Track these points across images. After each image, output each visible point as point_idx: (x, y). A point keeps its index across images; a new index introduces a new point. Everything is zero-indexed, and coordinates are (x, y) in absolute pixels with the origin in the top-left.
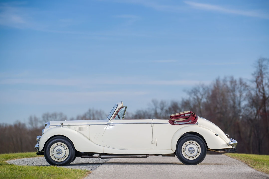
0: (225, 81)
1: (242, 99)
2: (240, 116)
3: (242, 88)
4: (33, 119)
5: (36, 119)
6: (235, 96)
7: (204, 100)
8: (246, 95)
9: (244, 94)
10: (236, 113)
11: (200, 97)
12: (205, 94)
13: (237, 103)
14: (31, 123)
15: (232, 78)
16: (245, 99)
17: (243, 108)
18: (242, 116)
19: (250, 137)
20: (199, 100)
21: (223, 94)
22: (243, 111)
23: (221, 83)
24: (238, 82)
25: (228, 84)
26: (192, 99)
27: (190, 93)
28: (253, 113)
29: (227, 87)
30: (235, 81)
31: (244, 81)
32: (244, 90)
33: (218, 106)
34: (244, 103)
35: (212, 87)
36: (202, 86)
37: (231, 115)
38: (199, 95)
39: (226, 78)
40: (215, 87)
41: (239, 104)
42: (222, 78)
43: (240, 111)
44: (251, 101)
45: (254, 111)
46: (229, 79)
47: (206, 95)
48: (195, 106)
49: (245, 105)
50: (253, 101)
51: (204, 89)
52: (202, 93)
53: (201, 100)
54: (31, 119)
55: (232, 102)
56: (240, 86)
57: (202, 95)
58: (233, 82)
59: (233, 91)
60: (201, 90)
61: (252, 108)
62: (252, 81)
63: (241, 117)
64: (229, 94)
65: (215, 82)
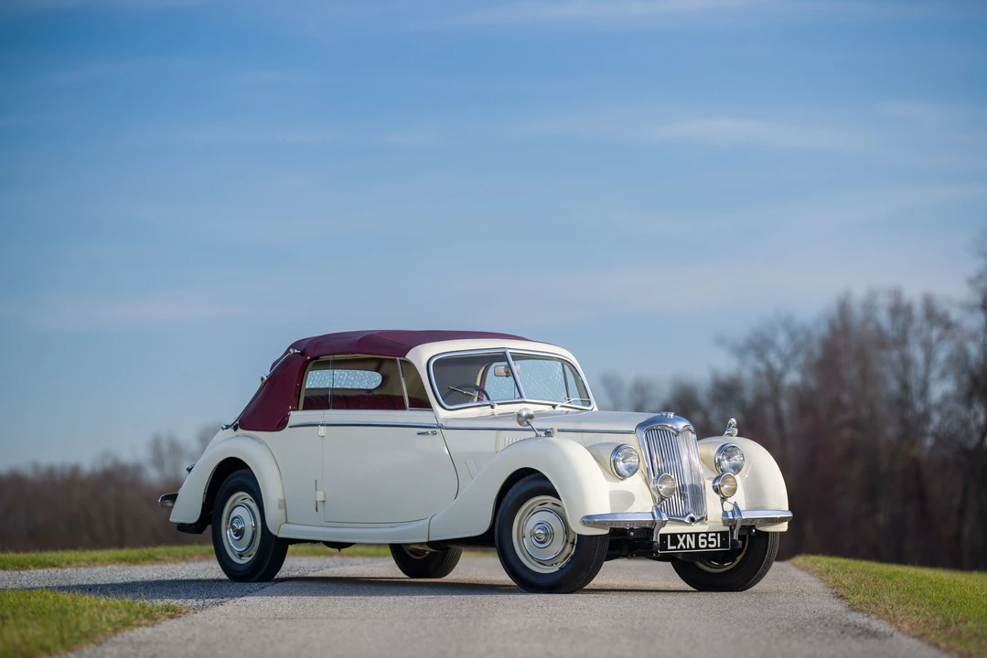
0: (869, 307)
1: (935, 373)
2: (924, 435)
3: (935, 333)
4: (165, 447)
5: (175, 449)
6: (906, 362)
7: (793, 377)
8: (950, 359)
9: (942, 355)
10: (912, 426)
11: (778, 365)
12: (795, 353)
13: (915, 386)
14: (158, 461)
15: (897, 295)
16: (943, 375)
17: (939, 408)
18: (936, 435)
19: (961, 512)
20: (773, 377)
21: (861, 356)
22: (936, 418)
23: (857, 313)
24: (918, 311)
25: (883, 318)
26: (747, 374)
27: (740, 352)
28: (973, 426)
29: (879, 330)
30: (909, 309)
31: (941, 306)
32: (940, 339)
33: (846, 398)
34: (942, 388)
35: (823, 330)
36: (787, 324)
37: (891, 432)
38: (773, 357)
39: (873, 294)
40: (833, 328)
41: (924, 392)
42: (859, 294)
43: (925, 417)
44: (965, 379)
45: (976, 415)
46: (884, 301)
47: (801, 359)
48: (760, 401)
49: (946, 398)
50: (975, 381)
51: (792, 336)
52: (787, 350)
53: (781, 375)
54: (156, 445)
55: (894, 386)
56: (925, 326)
57: (786, 361)
58: (899, 310)
59: (902, 341)
60: (782, 339)
61: (969, 406)
62: (970, 308)
63: (929, 442)
64: (883, 353)
65: (834, 311)
